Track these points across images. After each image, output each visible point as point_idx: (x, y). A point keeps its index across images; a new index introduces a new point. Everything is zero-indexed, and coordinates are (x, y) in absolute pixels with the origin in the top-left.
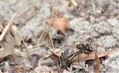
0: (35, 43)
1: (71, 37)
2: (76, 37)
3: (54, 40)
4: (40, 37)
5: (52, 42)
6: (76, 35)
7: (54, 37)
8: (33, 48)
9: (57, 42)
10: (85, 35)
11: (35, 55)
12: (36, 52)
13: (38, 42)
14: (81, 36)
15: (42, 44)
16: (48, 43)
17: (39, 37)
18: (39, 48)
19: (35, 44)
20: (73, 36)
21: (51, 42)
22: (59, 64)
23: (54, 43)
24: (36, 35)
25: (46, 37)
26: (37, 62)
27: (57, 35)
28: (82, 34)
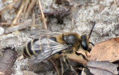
0: (9, 23)
1: (85, 12)
2: (96, 11)
3: (50, 16)
4: (20, 11)
5: (45, 20)
6: (97, 7)
7: (48, 10)
8: (5, 34)
9: (55, 20)
10: (115, 6)
11: (9, 48)
12: (10, 43)
13: (15, 22)
14: (106, 9)
15: (23, 26)
16: (37, 23)
17: (17, 10)
18: (17, 33)
19: (9, 26)
20: (89, 8)
21: (42, 21)
22: (60, 67)
23: (48, 23)
24: (11, 6)
25: (32, 10)
26: (13, 64)
27: (55, 6)
28: (108, 4)
